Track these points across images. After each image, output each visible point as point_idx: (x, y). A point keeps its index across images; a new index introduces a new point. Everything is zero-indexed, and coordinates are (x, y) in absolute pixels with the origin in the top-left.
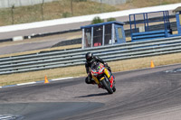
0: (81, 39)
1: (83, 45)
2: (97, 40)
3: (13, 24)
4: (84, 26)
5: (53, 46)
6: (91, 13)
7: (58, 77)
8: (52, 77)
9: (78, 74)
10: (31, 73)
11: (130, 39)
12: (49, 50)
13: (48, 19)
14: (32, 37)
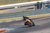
1: (34, 9)
2: (38, 8)
3: (15, 3)
4: (34, 4)
9: (33, 17)
11: (47, 8)
14: (20, 7)
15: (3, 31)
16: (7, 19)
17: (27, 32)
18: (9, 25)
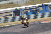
5: (4, 16)
6: (14, 7)
7: (5, 25)
8: (4, 25)
9: (11, 24)
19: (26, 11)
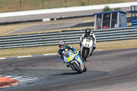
0: (93, 23)
1: (95, 27)
2: (106, 24)
3: (43, 9)
4: (96, 12)
5: (72, 27)
6: (102, 3)
10: (54, 46)
11: (130, 24)
12: (69, 29)
13: (70, 6)
14: (57, 19)
15: (6, 84)
16: (18, 51)
17: (73, 89)
18: (24, 68)
19: (133, 16)
